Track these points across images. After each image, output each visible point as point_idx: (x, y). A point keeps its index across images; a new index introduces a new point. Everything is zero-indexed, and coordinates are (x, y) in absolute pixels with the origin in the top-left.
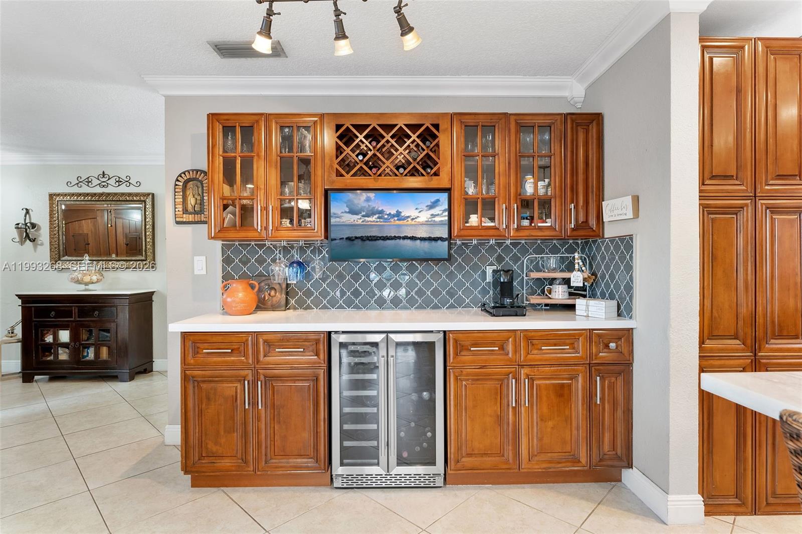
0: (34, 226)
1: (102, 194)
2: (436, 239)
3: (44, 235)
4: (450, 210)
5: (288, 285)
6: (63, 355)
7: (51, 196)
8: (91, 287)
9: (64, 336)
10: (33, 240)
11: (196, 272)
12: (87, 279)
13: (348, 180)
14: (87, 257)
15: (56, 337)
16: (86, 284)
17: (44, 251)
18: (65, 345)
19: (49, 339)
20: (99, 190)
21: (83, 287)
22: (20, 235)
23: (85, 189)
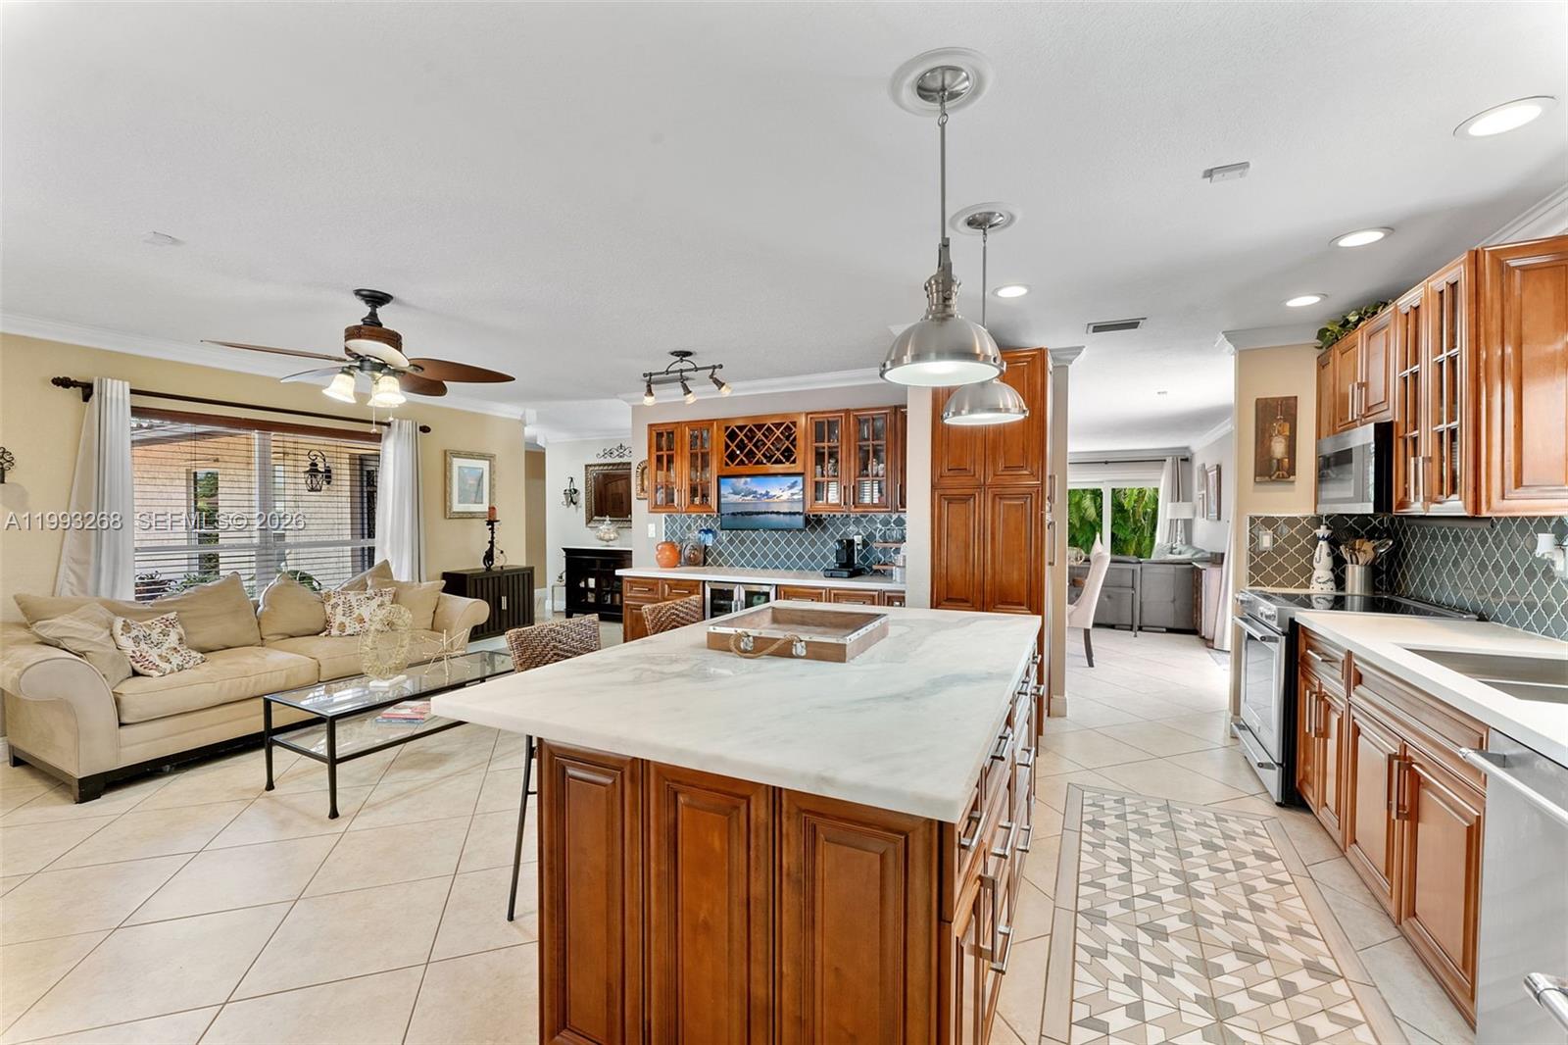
0: (576, 491)
1: (619, 464)
2: (794, 514)
3: (582, 498)
4: (803, 489)
5: (706, 547)
6: (591, 598)
7: (586, 466)
8: (611, 543)
9: (592, 582)
10: (574, 504)
11: (650, 536)
12: (607, 537)
13: (733, 468)
14: (608, 518)
15: (586, 584)
16: (607, 541)
17: (582, 511)
18: (592, 590)
19: (582, 585)
20: (618, 460)
21: (605, 543)
22: (567, 499)
23: (609, 460)
